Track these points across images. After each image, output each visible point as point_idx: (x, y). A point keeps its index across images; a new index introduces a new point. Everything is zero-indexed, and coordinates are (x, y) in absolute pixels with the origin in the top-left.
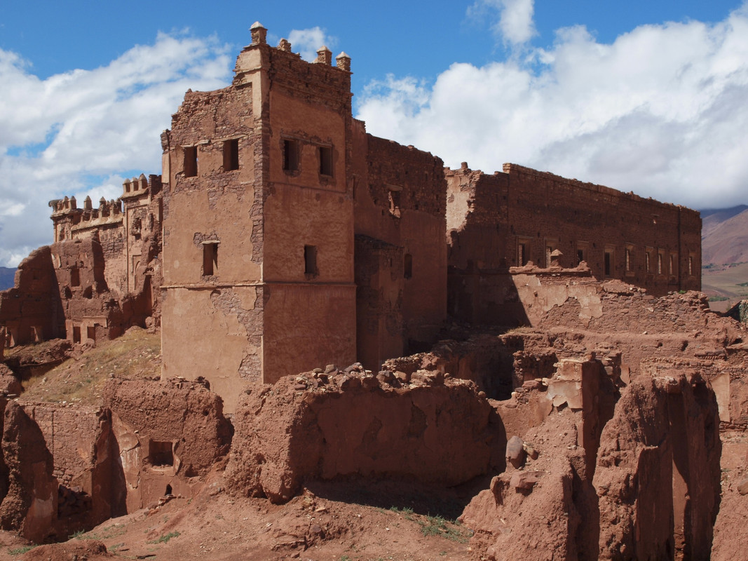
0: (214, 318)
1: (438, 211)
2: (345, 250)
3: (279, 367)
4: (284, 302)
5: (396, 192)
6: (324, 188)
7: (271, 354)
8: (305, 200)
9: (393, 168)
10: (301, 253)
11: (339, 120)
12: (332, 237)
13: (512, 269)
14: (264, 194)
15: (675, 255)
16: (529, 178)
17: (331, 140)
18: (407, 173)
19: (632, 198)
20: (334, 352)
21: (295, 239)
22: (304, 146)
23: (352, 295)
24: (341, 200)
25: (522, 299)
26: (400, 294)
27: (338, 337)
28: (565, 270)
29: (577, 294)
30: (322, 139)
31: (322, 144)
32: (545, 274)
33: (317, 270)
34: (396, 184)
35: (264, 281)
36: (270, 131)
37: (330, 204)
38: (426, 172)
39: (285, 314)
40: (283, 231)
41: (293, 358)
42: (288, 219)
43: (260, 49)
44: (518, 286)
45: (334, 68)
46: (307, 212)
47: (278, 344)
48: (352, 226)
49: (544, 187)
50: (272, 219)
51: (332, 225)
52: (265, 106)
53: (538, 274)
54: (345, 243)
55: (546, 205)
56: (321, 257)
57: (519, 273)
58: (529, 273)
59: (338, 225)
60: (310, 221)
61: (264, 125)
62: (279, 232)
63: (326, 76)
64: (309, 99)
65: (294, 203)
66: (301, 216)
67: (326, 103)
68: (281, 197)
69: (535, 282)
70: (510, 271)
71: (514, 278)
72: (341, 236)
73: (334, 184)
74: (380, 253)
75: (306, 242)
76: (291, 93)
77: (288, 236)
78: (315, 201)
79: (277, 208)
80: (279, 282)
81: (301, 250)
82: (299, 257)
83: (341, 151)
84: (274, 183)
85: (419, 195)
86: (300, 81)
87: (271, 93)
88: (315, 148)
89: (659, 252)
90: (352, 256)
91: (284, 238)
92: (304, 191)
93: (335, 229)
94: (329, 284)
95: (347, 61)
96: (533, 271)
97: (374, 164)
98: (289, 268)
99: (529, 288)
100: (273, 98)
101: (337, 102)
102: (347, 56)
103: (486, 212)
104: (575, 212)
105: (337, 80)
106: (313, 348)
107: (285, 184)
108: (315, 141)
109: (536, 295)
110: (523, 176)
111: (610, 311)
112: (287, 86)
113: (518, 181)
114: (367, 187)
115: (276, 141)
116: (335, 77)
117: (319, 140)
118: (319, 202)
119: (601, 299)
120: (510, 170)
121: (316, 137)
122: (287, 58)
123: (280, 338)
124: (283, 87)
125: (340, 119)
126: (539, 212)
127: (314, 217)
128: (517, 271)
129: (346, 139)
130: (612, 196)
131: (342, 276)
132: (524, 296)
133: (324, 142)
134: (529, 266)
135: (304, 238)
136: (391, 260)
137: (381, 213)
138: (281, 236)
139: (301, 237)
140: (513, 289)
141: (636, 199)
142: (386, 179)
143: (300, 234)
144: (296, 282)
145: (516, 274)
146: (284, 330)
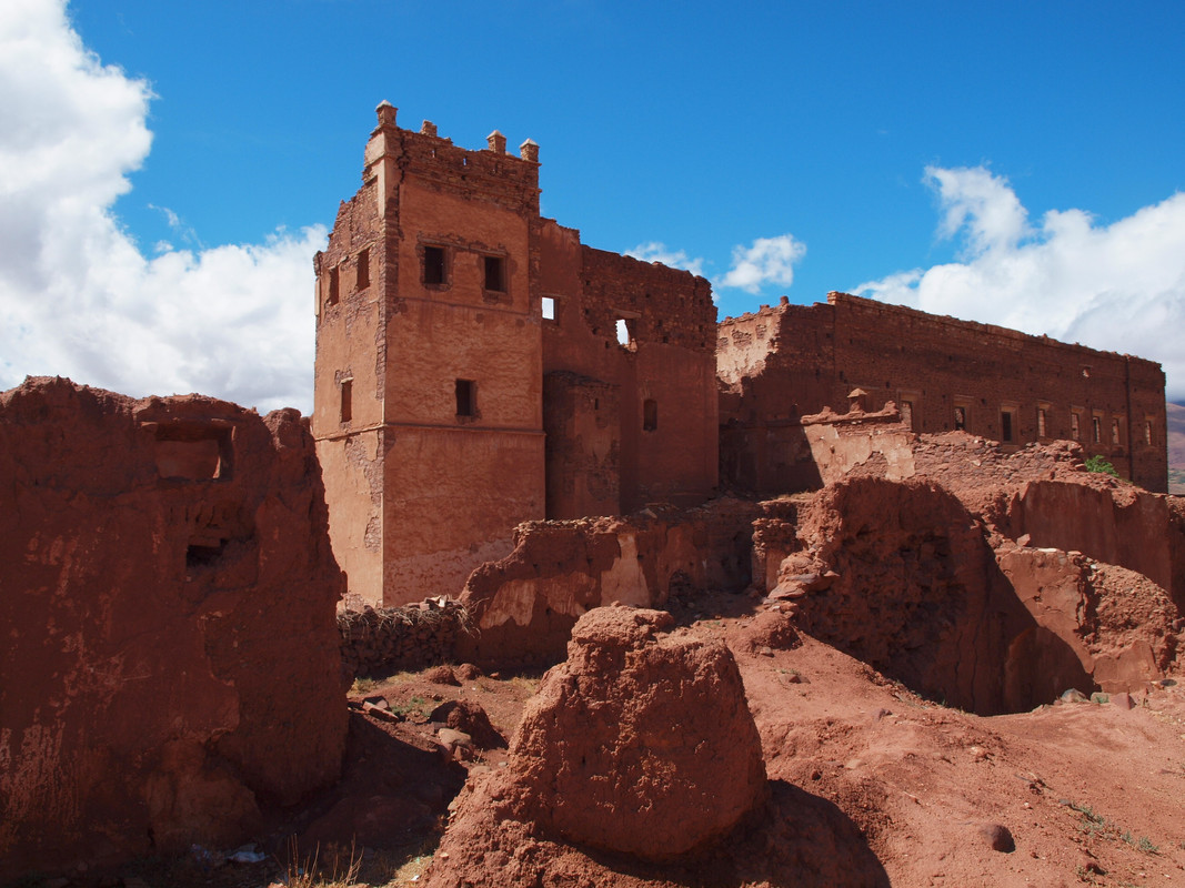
0: (347, 474)
1: (703, 345)
2: (527, 387)
3: (411, 534)
4: (420, 450)
5: (632, 319)
6: (492, 307)
7: (395, 517)
8: (457, 321)
9: (625, 290)
10: (451, 389)
11: (520, 223)
12: (504, 370)
13: (806, 418)
14: (388, 312)
15: (1122, 419)
16: (870, 312)
17: (504, 248)
18: (648, 296)
19: (1045, 343)
20: (505, 518)
21: (440, 370)
22: (458, 254)
23: (537, 447)
24: (520, 324)
25: (816, 458)
26: (613, 446)
27: (514, 500)
28: (867, 415)
29: (883, 447)
30: (489, 245)
31: (489, 252)
32: (843, 423)
33: (478, 411)
34: (631, 310)
35: (385, 422)
36: (400, 234)
37: (500, 328)
38: (681, 296)
39: (421, 466)
40: (420, 359)
41: (434, 523)
42: (428, 345)
43: (385, 132)
44: (811, 441)
45: (509, 157)
46: (459, 336)
47: (408, 503)
48: (540, 357)
49: (895, 324)
50: (400, 345)
51: (504, 354)
52: (392, 203)
53: (835, 423)
54: (525, 379)
55: (899, 347)
56: (483, 396)
57: (813, 423)
58: (824, 422)
59: (514, 355)
60: (464, 348)
61: (389, 225)
62: (414, 361)
63: (496, 167)
64: (467, 195)
65: (439, 325)
66: (451, 341)
67: (497, 202)
68: (417, 317)
69: (831, 433)
70: (802, 421)
71: (807, 430)
72: (520, 368)
73: (509, 302)
74: (576, 391)
75: (460, 375)
76: (438, 188)
77: (429, 367)
78: (475, 323)
79: (409, 330)
80: (410, 424)
81: (451, 385)
82: (447, 394)
83: (522, 262)
84: (404, 299)
85: (668, 325)
86: (451, 172)
87: (402, 187)
88: (477, 256)
89: (1095, 413)
90: (539, 396)
91: (420, 369)
92: (456, 310)
93: (509, 360)
94: (496, 430)
95: (533, 150)
96: (829, 420)
97: (592, 283)
98: (429, 408)
99: (824, 442)
100: (405, 192)
101: (515, 200)
102: (533, 143)
103: (798, 353)
104: (950, 358)
105: (515, 172)
106: (469, 512)
107: (423, 301)
108: (478, 248)
109: (833, 451)
110: (859, 308)
111: (924, 468)
112: (430, 178)
113: (850, 315)
114: (581, 311)
115: (409, 245)
116: (511, 168)
117: (485, 247)
118: (481, 324)
119: (913, 453)
120: (836, 300)
121: (478, 243)
122: (430, 144)
123: (410, 497)
124: (424, 179)
125: (520, 221)
126: (887, 355)
127: (472, 344)
128: (810, 421)
129: (529, 246)
130: (1011, 339)
131: (521, 421)
132: (819, 453)
133: (492, 249)
134: (825, 413)
135: (455, 370)
136: (597, 400)
137: (604, 346)
138: (416, 366)
139: (450, 368)
140: (806, 445)
141: (1052, 344)
142: (613, 303)
143: (448, 365)
144: (440, 426)
145: (808, 425)
146: (419, 487)
